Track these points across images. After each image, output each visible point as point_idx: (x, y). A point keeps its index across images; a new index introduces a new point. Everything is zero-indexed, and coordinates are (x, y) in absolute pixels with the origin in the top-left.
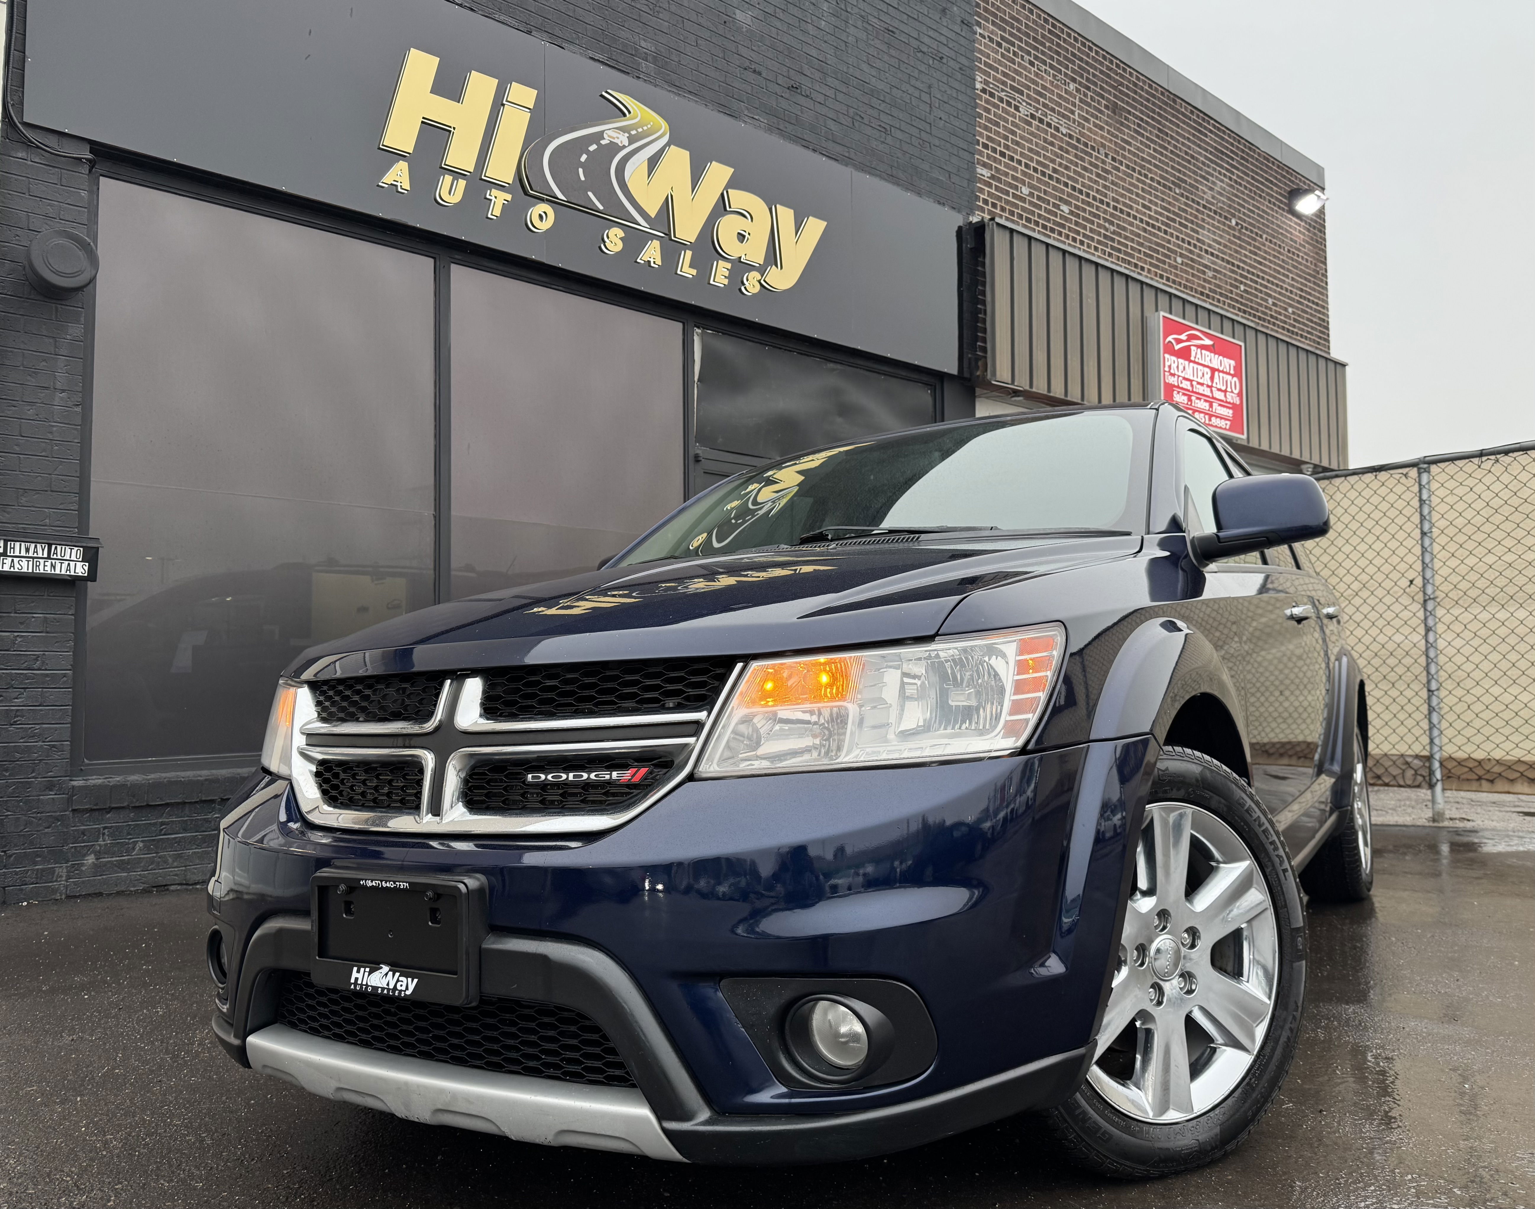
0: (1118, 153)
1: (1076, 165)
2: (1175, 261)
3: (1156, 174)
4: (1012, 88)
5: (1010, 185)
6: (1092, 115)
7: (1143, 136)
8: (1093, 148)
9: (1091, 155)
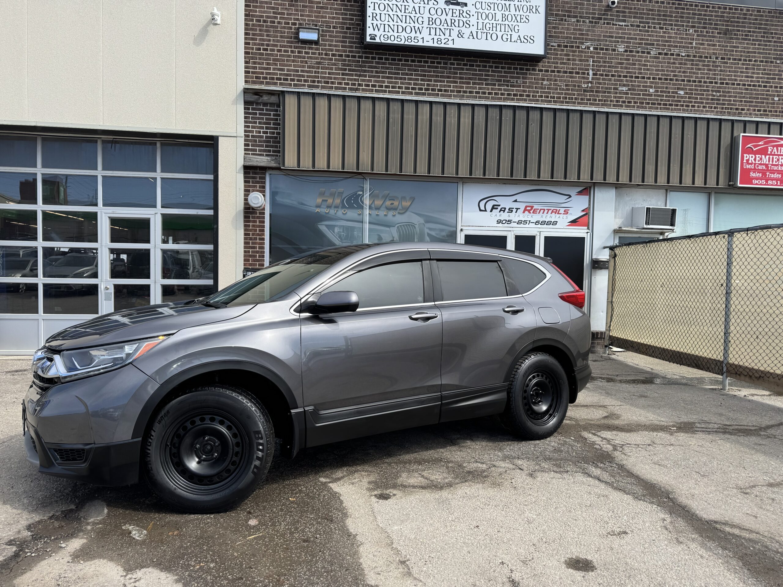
0: (727, 55)
1: (692, 69)
2: (773, 99)
3: (760, 57)
4: (646, 44)
5: (642, 90)
6: (707, 41)
7: (750, 40)
8: (706, 57)
9: (704, 61)
